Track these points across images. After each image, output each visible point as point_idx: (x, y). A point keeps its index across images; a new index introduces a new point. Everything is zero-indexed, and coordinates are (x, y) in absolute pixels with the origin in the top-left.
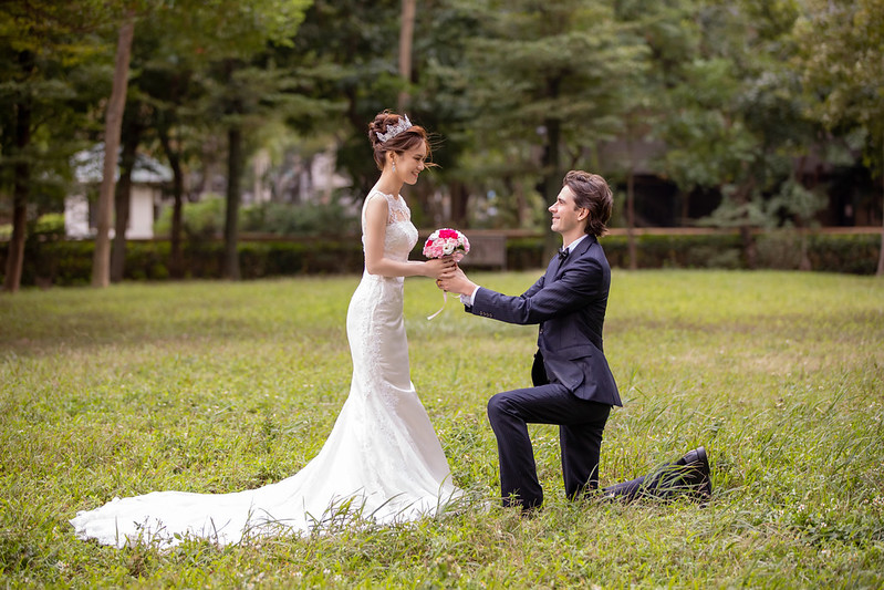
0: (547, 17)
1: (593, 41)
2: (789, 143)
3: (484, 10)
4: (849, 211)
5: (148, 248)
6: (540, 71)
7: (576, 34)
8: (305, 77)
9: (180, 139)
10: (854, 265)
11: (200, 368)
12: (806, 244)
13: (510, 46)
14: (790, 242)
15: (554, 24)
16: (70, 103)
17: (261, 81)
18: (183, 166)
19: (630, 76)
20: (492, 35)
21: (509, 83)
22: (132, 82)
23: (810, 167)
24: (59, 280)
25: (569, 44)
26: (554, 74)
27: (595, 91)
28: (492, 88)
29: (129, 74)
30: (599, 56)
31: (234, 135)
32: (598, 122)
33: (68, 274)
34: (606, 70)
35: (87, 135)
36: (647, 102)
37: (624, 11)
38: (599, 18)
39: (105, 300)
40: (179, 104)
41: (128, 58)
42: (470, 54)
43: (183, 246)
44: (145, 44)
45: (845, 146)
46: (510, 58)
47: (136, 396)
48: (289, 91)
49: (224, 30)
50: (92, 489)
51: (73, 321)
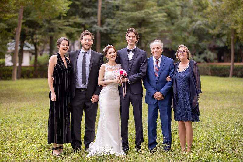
0: (138, 5)
1: (151, 12)
2: (205, 40)
3: (121, 3)
4: (222, 58)
5: (28, 69)
6: (136, 20)
7: (146, 10)
8: (71, 22)
9: (36, 39)
10: (223, 74)
11: (38, 108)
12: (210, 68)
13: (128, 13)
14: (205, 67)
15: (140, 7)
16: (6, 29)
17: (59, 23)
18: (37, 46)
19: (161, 22)
20: (123, 10)
21: (128, 23)
22: (23, 23)
23: (212, 46)
24: (3, 78)
25: (144, 13)
26: (140, 21)
27: (151, 26)
28: (123, 25)
29: (22, 21)
30: (152, 16)
31: (51, 38)
32: (152, 34)
33: (6, 76)
34: (154, 20)
35: (11, 38)
36: (166, 29)
37: (160, 3)
38: (153, 6)
39: (15, 85)
40: (36, 29)
41: (22, 17)
42: (117, 16)
43: (37, 68)
44: (27, 13)
45: (222, 40)
46: (128, 16)
47: (20, 118)
48: (66, 26)
49: (47, 11)
50: (5, 148)
51: (6, 92)
